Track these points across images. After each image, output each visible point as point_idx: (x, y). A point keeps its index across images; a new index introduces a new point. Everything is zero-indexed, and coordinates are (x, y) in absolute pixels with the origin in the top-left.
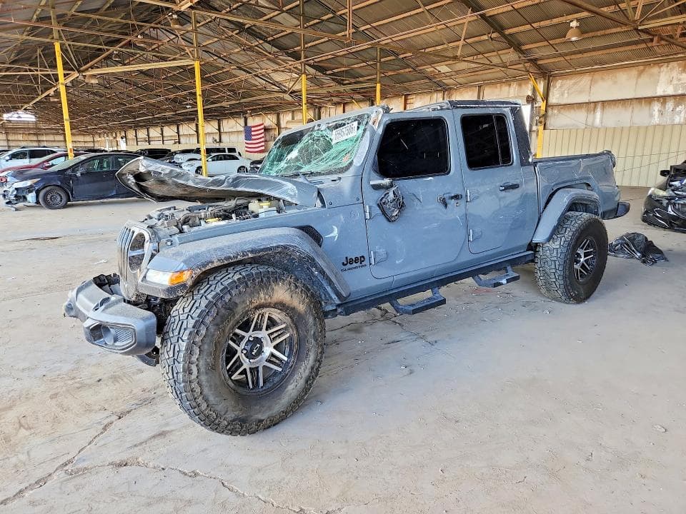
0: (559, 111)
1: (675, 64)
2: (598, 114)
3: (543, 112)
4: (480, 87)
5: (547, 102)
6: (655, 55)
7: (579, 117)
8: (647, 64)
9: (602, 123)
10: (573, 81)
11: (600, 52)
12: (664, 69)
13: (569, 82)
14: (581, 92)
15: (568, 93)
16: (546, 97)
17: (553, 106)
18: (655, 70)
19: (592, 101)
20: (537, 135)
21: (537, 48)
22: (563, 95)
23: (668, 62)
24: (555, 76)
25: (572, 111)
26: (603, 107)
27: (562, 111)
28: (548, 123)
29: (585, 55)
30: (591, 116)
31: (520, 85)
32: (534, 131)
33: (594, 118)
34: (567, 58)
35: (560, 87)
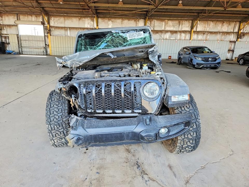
0: (54, 29)
1: (88, 18)
2: (69, 32)
3: (49, 29)
4: (17, 14)
5: (49, 25)
6: (83, 14)
7: (62, 32)
8: (81, 17)
9: (70, 35)
10: (58, 19)
11: (67, 10)
12: (86, 19)
13: (56, 19)
14: (61, 23)
15: (57, 23)
16: (49, 23)
17: (52, 27)
18: (84, 19)
19: (66, 27)
20: (48, 37)
21: (44, 3)
22: (55, 23)
23: (87, 17)
24: (51, 15)
25: (59, 30)
26: (70, 29)
27: (56, 29)
28: (51, 33)
29: (62, 10)
30: (66, 32)
31: (36, 17)
32: (46, 36)
33: (68, 33)
34: (56, 9)
35: (53, 20)
